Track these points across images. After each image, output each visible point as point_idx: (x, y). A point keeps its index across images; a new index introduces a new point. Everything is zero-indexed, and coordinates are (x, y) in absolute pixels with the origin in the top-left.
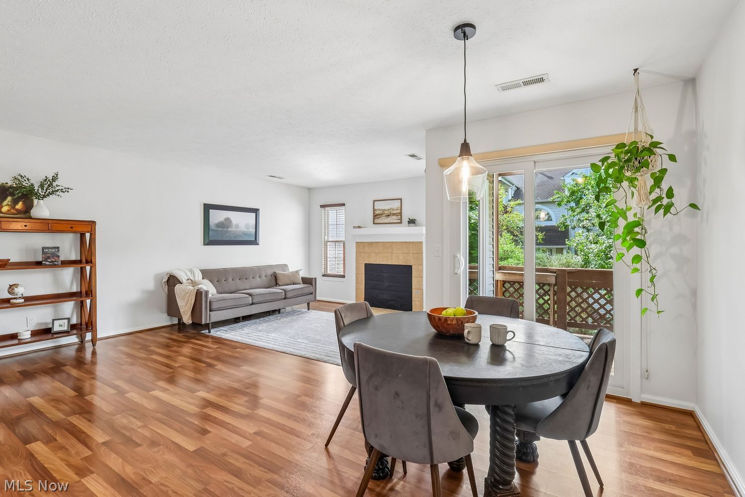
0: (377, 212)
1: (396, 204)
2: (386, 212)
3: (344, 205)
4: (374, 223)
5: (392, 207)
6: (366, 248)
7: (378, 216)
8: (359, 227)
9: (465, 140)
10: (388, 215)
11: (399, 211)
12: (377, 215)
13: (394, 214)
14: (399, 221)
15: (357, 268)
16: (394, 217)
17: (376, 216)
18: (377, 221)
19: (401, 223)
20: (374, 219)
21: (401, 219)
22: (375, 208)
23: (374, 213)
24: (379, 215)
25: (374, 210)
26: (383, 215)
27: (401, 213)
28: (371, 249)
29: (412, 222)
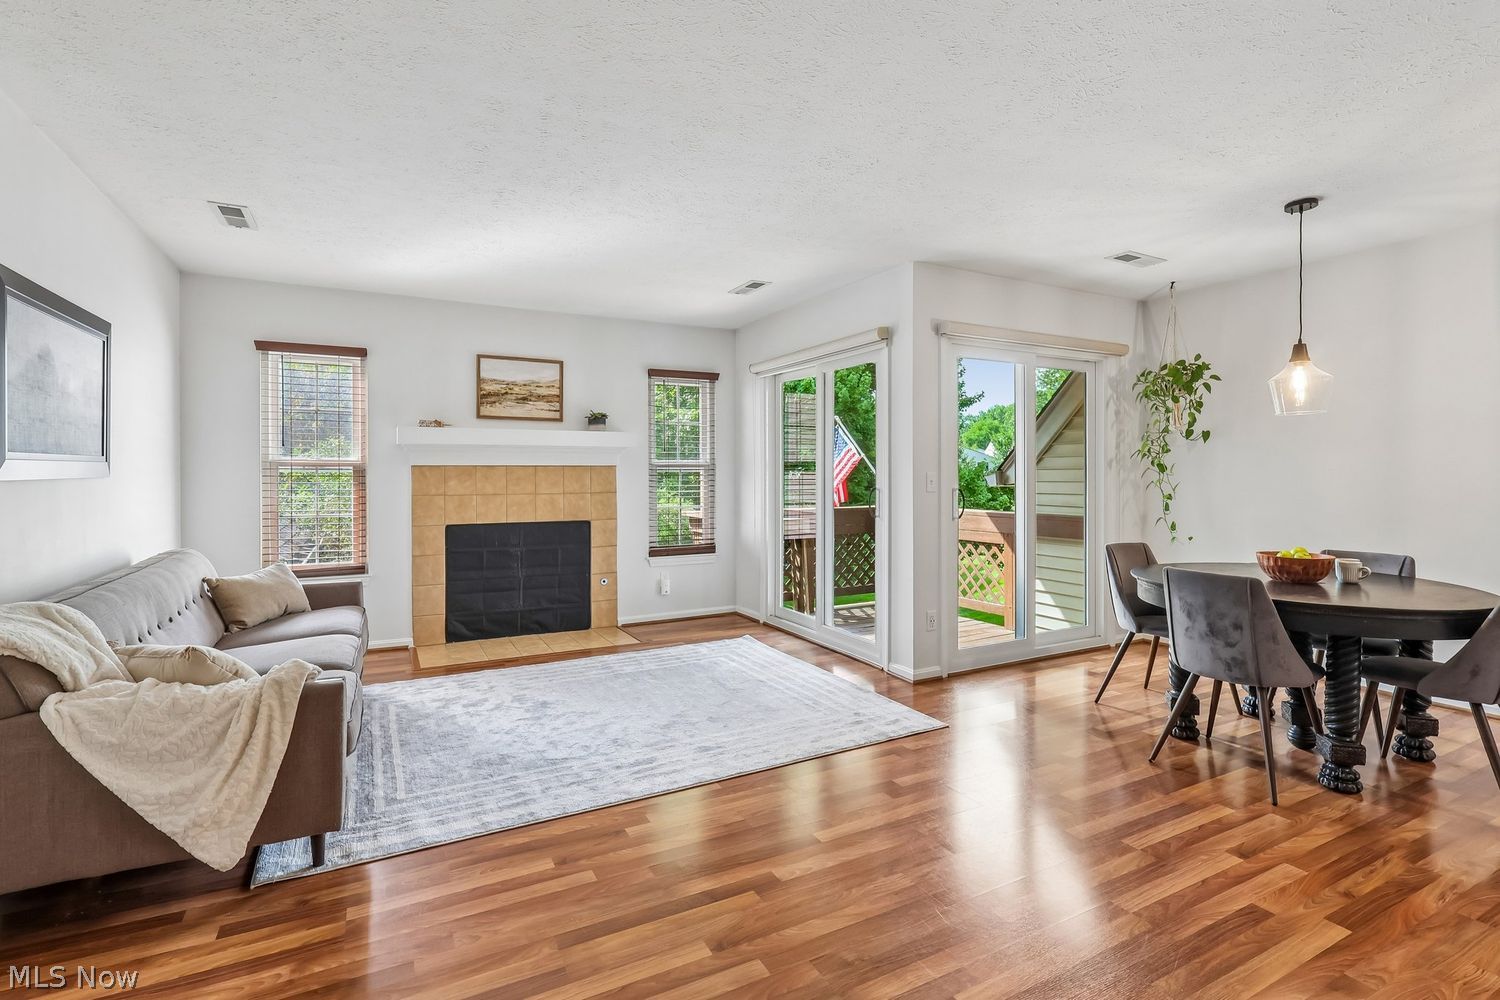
0: (489, 388)
1: (550, 374)
2: (516, 389)
3: (362, 353)
4: (479, 416)
5: (534, 378)
6: (452, 483)
7: (493, 399)
8: (439, 424)
9: (1300, 340)
10: (525, 399)
11: (556, 392)
12: (489, 395)
13: (540, 398)
14: (557, 415)
15: (417, 541)
16: (542, 405)
17: (483, 398)
18: (486, 410)
19: (561, 420)
20: (479, 405)
21: (561, 411)
22: (483, 375)
23: (479, 389)
24: (496, 394)
25: (480, 380)
26: (509, 396)
27: (560, 397)
28: (468, 483)
29: (597, 420)
